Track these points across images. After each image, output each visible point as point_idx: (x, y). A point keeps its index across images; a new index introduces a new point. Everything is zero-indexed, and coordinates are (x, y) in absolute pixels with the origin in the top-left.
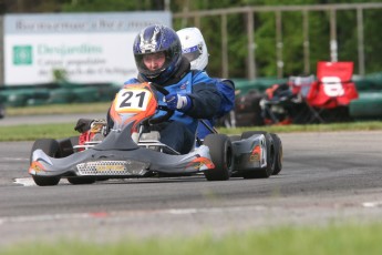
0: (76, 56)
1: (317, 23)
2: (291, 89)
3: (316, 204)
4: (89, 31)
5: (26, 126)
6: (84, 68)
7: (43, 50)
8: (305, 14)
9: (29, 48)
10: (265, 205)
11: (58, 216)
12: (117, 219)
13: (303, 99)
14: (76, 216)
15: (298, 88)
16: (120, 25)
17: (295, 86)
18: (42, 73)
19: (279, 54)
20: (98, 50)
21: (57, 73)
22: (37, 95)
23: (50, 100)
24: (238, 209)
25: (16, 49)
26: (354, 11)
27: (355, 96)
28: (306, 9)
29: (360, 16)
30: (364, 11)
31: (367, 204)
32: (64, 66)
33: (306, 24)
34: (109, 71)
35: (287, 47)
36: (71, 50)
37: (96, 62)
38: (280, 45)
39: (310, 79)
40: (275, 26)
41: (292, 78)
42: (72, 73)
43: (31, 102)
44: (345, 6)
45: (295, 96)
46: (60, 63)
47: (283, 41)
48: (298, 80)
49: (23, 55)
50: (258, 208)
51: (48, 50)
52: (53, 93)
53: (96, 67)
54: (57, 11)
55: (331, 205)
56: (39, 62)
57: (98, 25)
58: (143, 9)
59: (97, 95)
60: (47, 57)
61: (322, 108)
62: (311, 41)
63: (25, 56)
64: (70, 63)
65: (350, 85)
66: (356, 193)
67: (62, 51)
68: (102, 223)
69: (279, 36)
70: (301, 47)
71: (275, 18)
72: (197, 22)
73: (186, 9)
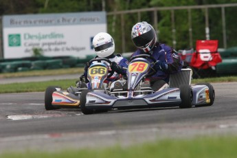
0: (47, 40)
1: (197, 16)
4: (55, 25)
5: (17, 84)
6: (53, 47)
7: (27, 37)
8: (189, 11)
9: (18, 36)
15: (184, 57)
16: (74, 20)
17: (182, 55)
18: (27, 51)
19: (174, 36)
20: (62, 36)
21: (36, 51)
22: (23, 65)
23: (32, 67)
25: (10, 36)
26: (220, 9)
27: (220, 61)
28: (190, 8)
29: (223, 12)
30: (226, 8)
32: (40, 46)
33: (190, 18)
34: (68, 49)
35: (178, 32)
36: (45, 37)
37: (60, 43)
38: (174, 31)
39: (191, 51)
40: (171, 19)
42: (46, 50)
43: (20, 69)
44: (214, 6)
46: (38, 44)
47: (175, 28)
48: (184, 52)
49: (15, 40)
51: (30, 37)
52: (33, 63)
53: (60, 47)
54: (36, 13)
56: (25, 44)
57: (61, 20)
58: (89, 10)
59: (61, 64)
60: (30, 41)
61: (199, 69)
62: (193, 28)
63: (16, 41)
64: (44, 44)
65: (216, 54)
67: (39, 37)
69: (173, 26)
70: (187, 32)
71: (171, 14)
72: (122, 17)
73: (115, 10)
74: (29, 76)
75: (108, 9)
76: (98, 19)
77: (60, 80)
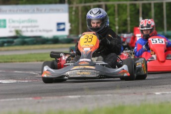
0: (26, 24)
1: (133, 9)
2: (122, 39)
3: (134, 93)
4: (32, 13)
5: (3, 56)
6: (29, 29)
7: (11, 21)
8: (128, 5)
9: (5, 21)
10: (111, 94)
11: (18, 99)
12: (45, 100)
13: (128, 44)
14: (27, 99)
15: (125, 39)
16: (45, 10)
17: (123, 38)
18: (11, 32)
19: (116, 23)
20: (36, 21)
21: (17, 32)
22: (8, 42)
23: (14, 44)
24: (99, 96)
26: (150, 4)
28: (128, 3)
29: (153, 6)
30: (155, 4)
31: (157, 93)
32: (20, 29)
33: (128, 10)
34: (40, 31)
35: (120, 20)
36: (23, 22)
37: (34, 27)
38: (117, 19)
39: (131, 35)
40: (114, 11)
41: (122, 34)
42: (24, 31)
43: (6, 44)
44: (146, 2)
45: (124, 42)
46: (18, 27)
47: (118, 17)
48: (125, 36)
50: (108, 95)
51: (13, 21)
52: (16, 41)
53: (34, 29)
54: (17, 4)
55: (141, 94)
56: (9, 27)
57: (36, 10)
58: (56, 3)
60: (13, 24)
62: (131, 17)
63: (3, 24)
64: (23, 27)
66: (152, 88)
67: (20, 22)
68: (39, 102)
69: (116, 15)
70: (126, 20)
71: (114, 7)
72: (80, 9)
73: (75, 3)
74: (12, 50)
75: (70, 3)
76: (62, 10)
77: (35, 54)
